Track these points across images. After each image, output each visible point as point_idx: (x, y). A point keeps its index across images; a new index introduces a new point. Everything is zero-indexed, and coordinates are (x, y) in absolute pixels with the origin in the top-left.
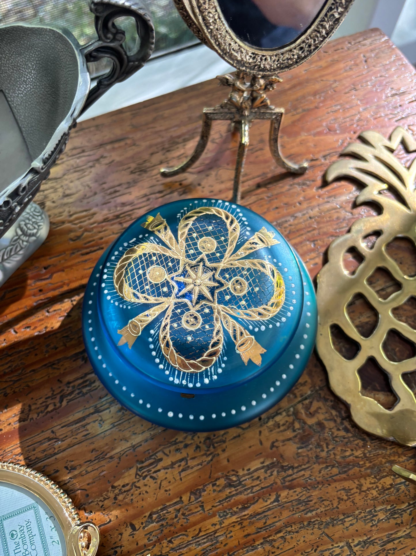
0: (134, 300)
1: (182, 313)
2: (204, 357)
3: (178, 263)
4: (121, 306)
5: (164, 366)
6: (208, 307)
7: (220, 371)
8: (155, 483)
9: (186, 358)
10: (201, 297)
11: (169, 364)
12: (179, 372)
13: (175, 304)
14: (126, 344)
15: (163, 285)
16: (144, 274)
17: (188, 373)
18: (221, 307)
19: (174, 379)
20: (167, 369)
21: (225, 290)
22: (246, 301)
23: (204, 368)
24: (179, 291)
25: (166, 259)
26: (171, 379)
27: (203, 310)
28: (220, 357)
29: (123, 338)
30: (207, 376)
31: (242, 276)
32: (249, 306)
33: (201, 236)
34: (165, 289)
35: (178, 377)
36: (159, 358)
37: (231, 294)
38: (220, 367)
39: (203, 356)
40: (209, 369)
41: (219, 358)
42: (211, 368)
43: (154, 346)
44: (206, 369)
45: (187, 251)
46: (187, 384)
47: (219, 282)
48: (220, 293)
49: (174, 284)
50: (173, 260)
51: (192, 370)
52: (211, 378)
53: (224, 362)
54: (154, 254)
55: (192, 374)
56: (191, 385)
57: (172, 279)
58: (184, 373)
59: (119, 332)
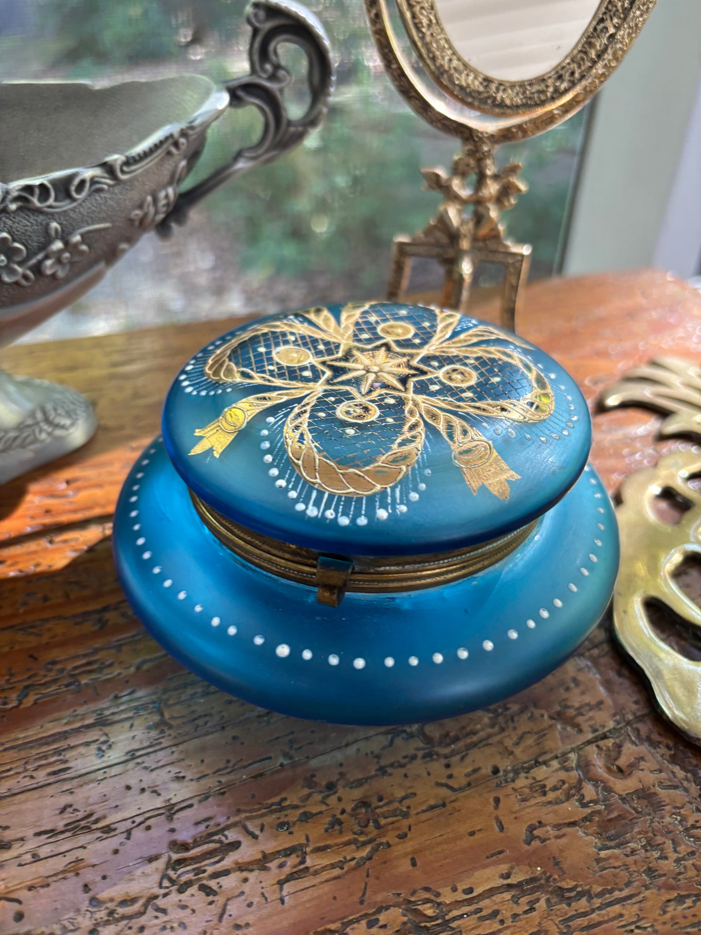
0: (240, 380)
1: (338, 402)
2: (380, 464)
3: (337, 346)
4: (212, 393)
5: (288, 482)
6: (394, 397)
7: (414, 496)
8: (211, 903)
9: (339, 463)
11: (299, 478)
12: (321, 494)
13: (325, 391)
14: (211, 450)
15: (303, 369)
16: (269, 353)
17: (340, 497)
18: (420, 398)
19: (307, 508)
20: (294, 488)
21: (430, 379)
22: (475, 393)
23: (378, 487)
24: (335, 377)
25: (315, 341)
26: (300, 507)
27: (382, 400)
28: (416, 466)
29: (204, 441)
30: (384, 506)
31: (464, 365)
32: (481, 398)
33: (386, 321)
34: (307, 374)
35: (317, 504)
36: (277, 467)
37: (443, 384)
38: (416, 490)
39: (376, 461)
40: (389, 490)
41: (413, 469)
42: (393, 489)
43: (271, 443)
44: (383, 493)
45: (355, 335)
46: (336, 518)
47: (417, 369)
48: (421, 383)
49: (326, 369)
50: (327, 343)
51: (352, 490)
52: (394, 508)
53: (424, 480)
54: (292, 334)
55: (349, 500)
56: (344, 521)
57: (323, 363)
58: (331, 496)
59: (198, 433)
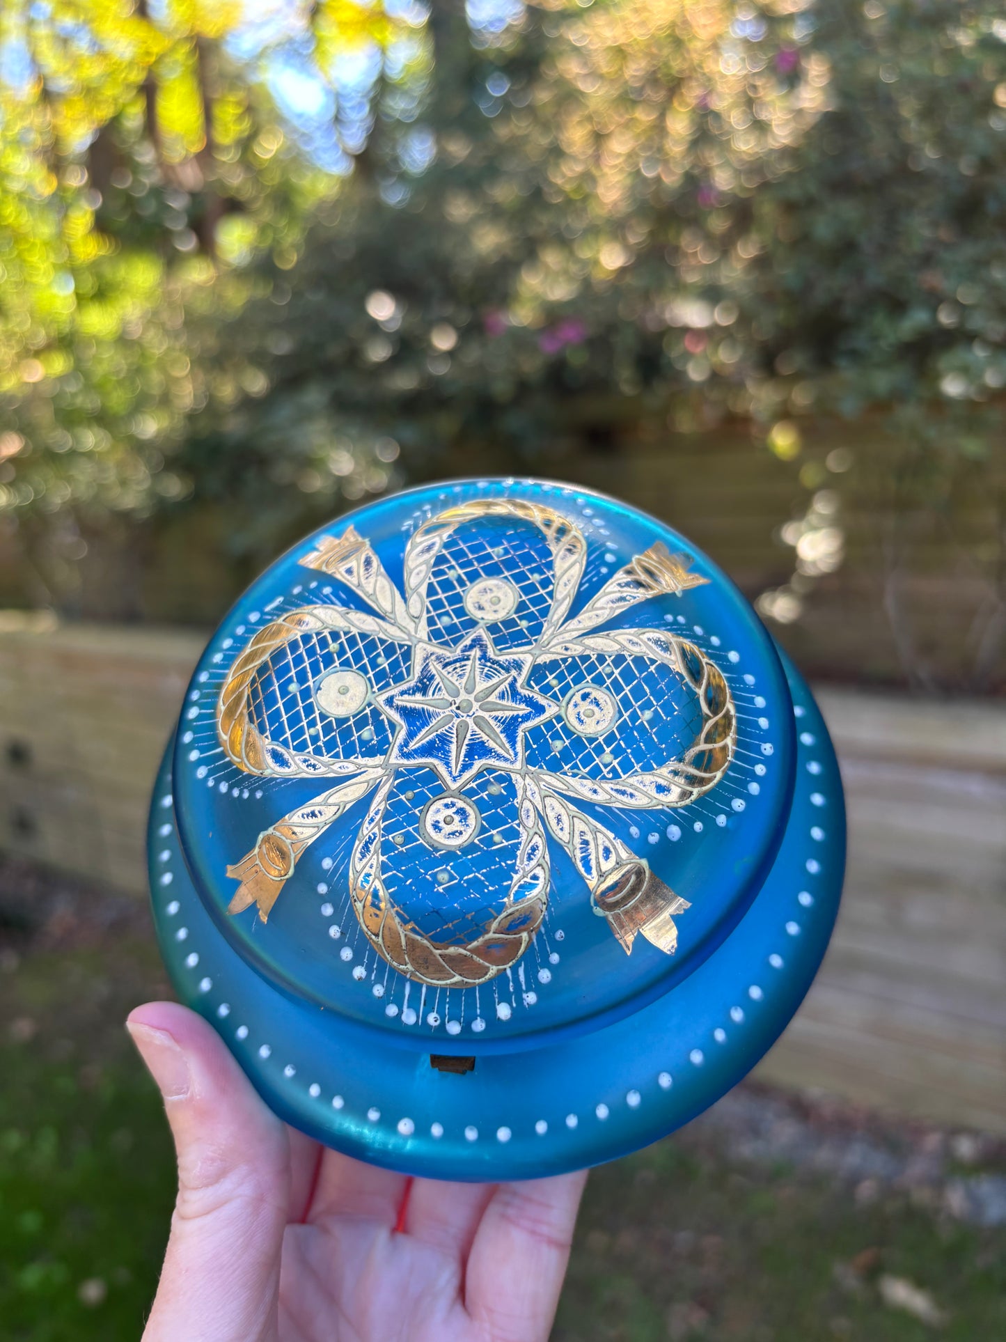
0: (272, 769)
1: (421, 800)
2: (491, 935)
3: (407, 655)
4: (236, 793)
5: (369, 970)
6: (501, 778)
7: (545, 976)
9: (433, 939)
10: (477, 749)
11: (382, 964)
12: (416, 987)
13: (399, 774)
14: (253, 909)
15: (361, 723)
16: (305, 693)
17: (443, 990)
19: (401, 1012)
20: (379, 980)
21: (549, 725)
22: (616, 753)
23: (493, 970)
24: (411, 735)
25: (371, 645)
26: (392, 1010)
27: (482, 787)
28: (543, 930)
29: (243, 890)
30: (505, 998)
31: (599, 681)
32: (627, 767)
33: (473, 576)
34: (367, 733)
35: (413, 1004)
36: (350, 945)
37: (569, 733)
38: (547, 964)
39: (487, 932)
40: (509, 972)
41: (539, 935)
42: (515, 970)
43: (335, 907)
44: (501, 975)
45: (431, 622)
46: (443, 1025)
47: (529, 702)
48: (535, 733)
49: (396, 717)
50: (390, 650)
51: (457, 978)
52: (520, 1000)
53: (557, 946)
54: (335, 635)
55: (455, 991)
56: (454, 1028)
57: (390, 702)
58: (430, 989)
59: (231, 872)
